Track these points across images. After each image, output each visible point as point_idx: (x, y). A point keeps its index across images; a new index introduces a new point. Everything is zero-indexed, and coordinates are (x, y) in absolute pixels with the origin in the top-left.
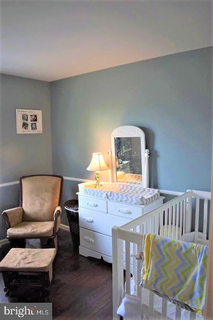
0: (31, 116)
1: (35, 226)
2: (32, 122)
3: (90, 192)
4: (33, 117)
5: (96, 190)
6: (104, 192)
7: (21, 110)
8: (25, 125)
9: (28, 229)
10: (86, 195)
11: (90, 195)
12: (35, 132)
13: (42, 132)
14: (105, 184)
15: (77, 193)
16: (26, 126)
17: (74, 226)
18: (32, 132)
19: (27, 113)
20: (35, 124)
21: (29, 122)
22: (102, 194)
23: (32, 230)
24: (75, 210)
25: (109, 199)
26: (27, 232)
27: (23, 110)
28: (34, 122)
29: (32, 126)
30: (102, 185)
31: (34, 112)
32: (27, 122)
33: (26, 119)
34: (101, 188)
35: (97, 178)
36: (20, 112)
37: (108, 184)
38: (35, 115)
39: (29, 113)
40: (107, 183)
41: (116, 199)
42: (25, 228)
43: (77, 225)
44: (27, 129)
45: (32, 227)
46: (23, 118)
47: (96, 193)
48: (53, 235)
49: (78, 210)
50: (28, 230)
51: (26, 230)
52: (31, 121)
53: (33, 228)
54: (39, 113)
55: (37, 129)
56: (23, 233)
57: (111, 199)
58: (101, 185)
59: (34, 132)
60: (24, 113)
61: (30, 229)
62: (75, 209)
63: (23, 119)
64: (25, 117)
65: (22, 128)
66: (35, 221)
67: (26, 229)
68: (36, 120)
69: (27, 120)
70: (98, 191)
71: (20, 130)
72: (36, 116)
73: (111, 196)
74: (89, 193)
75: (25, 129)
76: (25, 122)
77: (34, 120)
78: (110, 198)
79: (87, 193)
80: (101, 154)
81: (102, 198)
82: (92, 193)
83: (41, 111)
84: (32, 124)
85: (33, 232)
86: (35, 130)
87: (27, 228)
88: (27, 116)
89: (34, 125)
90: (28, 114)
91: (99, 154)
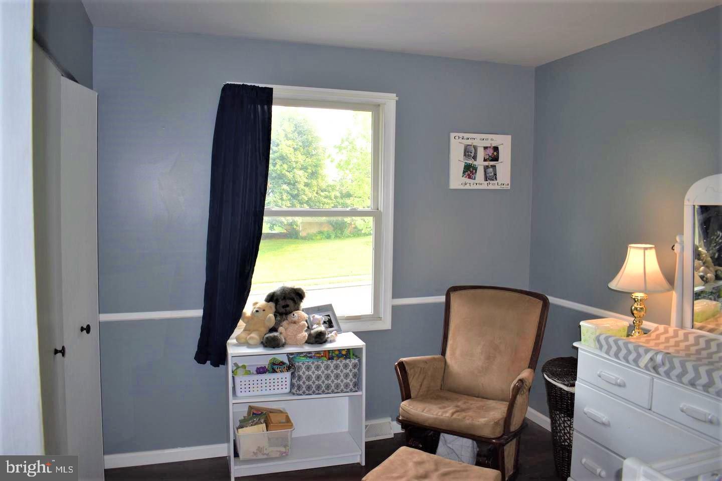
0: (485, 148)
1: (464, 406)
2: (486, 163)
3: (610, 347)
4: (490, 152)
5: (624, 343)
6: (647, 351)
7: (461, 135)
8: (469, 170)
9: (446, 410)
10: (598, 352)
11: (607, 353)
12: (493, 186)
13: (509, 187)
14: (657, 329)
15: (575, 344)
16: (472, 172)
17: (562, 425)
18: (485, 186)
19: (475, 143)
20: (494, 167)
21: (480, 163)
22: (639, 356)
23: (453, 414)
24: (567, 385)
25: (658, 373)
26: (442, 417)
27: (466, 135)
28: (492, 163)
29: (485, 172)
30: (649, 331)
31: (492, 140)
32: (475, 163)
33: (472, 155)
34: (644, 338)
35: (635, 312)
36: (460, 140)
37: (666, 331)
38: (493, 146)
39: (481, 141)
40: (662, 328)
41: (677, 376)
42: (440, 406)
43: (569, 423)
44: (474, 179)
45: (457, 406)
46: (467, 153)
47: (624, 352)
48: (502, 436)
49: (573, 385)
50: (446, 412)
51: (443, 410)
52: (485, 160)
53: (458, 409)
54: (504, 143)
55: (498, 179)
56: (431, 416)
57: (662, 373)
58: (646, 332)
59: (491, 187)
60: (469, 142)
61: (451, 412)
62: (566, 383)
63: (465, 155)
64: (470, 152)
65: (463, 177)
66: (468, 395)
67: (440, 408)
68: (496, 159)
69: (475, 158)
70: (631, 347)
71: (457, 180)
72: (496, 149)
73: (663, 364)
74: (605, 347)
75: (470, 177)
76: (470, 162)
77: (490, 158)
78: (662, 370)
79: (601, 347)
80: (651, 248)
81: (639, 367)
82: (614, 348)
83: (509, 137)
84: (486, 168)
85: (455, 419)
86: (492, 182)
87: (444, 407)
88: (475, 148)
89: (491, 170)
90: (478, 145)
91: (645, 249)
